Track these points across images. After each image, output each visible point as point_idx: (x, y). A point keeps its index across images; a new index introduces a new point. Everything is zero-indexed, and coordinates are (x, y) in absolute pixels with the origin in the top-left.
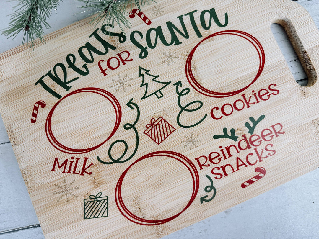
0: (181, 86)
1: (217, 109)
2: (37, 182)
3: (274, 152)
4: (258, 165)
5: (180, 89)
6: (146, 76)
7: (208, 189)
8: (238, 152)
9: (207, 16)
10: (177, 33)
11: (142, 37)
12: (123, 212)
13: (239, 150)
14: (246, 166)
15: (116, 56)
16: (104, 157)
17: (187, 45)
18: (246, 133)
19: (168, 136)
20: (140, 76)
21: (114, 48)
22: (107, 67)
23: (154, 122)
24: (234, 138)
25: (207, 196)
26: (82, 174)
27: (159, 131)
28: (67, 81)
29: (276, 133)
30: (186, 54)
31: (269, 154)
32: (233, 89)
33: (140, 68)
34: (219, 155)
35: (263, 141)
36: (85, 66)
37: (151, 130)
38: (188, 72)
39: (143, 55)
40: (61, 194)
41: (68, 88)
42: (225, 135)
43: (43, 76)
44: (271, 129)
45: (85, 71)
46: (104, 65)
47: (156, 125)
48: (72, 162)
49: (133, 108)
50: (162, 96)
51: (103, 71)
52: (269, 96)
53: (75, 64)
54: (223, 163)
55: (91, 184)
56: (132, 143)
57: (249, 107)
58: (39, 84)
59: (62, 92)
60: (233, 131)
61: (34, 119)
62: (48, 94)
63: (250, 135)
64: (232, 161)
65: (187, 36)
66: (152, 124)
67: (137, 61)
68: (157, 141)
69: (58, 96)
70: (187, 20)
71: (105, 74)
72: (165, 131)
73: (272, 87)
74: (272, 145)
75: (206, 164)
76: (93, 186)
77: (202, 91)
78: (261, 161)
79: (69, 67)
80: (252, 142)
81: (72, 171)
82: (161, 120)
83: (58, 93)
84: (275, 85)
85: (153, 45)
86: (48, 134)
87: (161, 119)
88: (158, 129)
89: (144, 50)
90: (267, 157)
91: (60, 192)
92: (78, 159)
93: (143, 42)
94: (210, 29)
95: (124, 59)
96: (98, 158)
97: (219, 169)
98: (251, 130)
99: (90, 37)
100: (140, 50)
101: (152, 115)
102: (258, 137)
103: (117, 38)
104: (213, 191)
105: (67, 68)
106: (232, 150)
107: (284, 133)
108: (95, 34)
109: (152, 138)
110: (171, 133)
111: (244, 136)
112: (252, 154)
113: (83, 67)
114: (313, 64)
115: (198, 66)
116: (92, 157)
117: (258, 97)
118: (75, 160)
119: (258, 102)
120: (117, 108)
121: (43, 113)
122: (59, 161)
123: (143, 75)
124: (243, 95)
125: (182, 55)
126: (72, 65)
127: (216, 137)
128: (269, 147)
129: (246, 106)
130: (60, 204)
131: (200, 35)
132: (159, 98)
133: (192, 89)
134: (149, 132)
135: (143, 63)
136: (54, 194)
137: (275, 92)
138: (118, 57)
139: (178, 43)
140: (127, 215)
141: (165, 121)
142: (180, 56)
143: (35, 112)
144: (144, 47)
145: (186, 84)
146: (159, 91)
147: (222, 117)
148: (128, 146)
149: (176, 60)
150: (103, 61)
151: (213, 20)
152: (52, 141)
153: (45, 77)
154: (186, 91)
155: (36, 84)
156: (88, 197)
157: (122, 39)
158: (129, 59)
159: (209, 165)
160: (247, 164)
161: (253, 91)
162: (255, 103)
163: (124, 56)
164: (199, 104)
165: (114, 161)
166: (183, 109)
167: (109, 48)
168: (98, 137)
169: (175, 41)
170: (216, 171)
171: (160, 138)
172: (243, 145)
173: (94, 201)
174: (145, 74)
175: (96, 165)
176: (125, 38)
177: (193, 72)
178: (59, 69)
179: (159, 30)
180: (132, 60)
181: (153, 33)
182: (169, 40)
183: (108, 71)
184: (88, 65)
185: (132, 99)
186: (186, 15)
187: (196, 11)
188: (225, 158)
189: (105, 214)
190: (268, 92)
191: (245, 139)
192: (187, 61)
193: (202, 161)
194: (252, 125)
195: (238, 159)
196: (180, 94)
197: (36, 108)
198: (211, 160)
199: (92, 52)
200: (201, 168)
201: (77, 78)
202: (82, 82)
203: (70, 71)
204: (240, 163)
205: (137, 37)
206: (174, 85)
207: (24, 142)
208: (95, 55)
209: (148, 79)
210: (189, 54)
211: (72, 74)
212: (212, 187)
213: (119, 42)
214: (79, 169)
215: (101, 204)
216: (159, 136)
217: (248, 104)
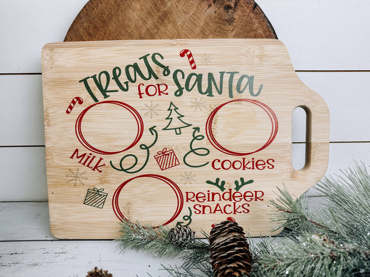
0: (199, 131)
1: (219, 161)
2: (55, 161)
3: (248, 211)
4: (232, 216)
5: (197, 134)
6: (173, 112)
7: (186, 218)
8: (220, 200)
9: (245, 80)
10: (213, 86)
11: (183, 78)
12: (115, 210)
13: (222, 199)
14: (222, 213)
15: (156, 85)
16: (116, 163)
17: (217, 99)
18: (233, 189)
19: (172, 166)
20: (168, 110)
21: (156, 78)
22: (145, 92)
23: (165, 152)
24: (222, 188)
25: (183, 223)
26: (94, 170)
27: (166, 160)
28: (107, 90)
29: (256, 198)
30: (213, 107)
31: (244, 211)
32: (238, 150)
33: (171, 103)
34: (205, 197)
35: (243, 199)
36: (127, 83)
37: (161, 157)
38: (208, 122)
39: (178, 93)
40: (72, 178)
41: (106, 96)
42: (216, 184)
43: (89, 77)
44: (254, 193)
45: (126, 88)
46: (143, 89)
47: (166, 155)
48: (89, 157)
49: (153, 134)
50: (180, 133)
51: (140, 94)
52: (264, 167)
53: (119, 78)
54: (206, 203)
55: (98, 180)
56: (141, 161)
57: (244, 169)
58: (83, 83)
59: (100, 98)
60: (223, 183)
61: (69, 110)
62: (88, 94)
63: (235, 191)
64: (213, 205)
65: (220, 93)
66: (163, 153)
67: (171, 97)
68: (162, 168)
69: (96, 100)
70: (226, 78)
71: (141, 97)
72: (171, 162)
73: (270, 162)
74: (249, 206)
75: (192, 199)
76: (99, 182)
77: (213, 142)
78: (235, 213)
79: (113, 79)
80: (234, 197)
81: (86, 164)
82: (171, 153)
83: (96, 97)
84: (273, 161)
85: (190, 88)
86: (77, 128)
87: (172, 151)
88: (166, 158)
89: (180, 89)
90: (241, 212)
91: (71, 177)
92: (94, 157)
93: (183, 83)
94: (242, 94)
95: (161, 90)
96: (111, 162)
97: (200, 206)
98: (238, 188)
99: (140, 59)
100: (177, 88)
101: (166, 145)
102: (240, 195)
103: (162, 70)
104: (189, 221)
105: (111, 79)
106: (216, 197)
107: (262, 200)
108: (145, 58)
109: (158, 163)
110: (175, 165)
111: (230, 190)
112: (230, 206)
113: (125, 83)
114: (312, 156)
115: (218, 121)
116: (106, 159)
117: (255, 164)
118: (92, 156)
119: (253, 168)
120: (140, 129)
121: (78, 109)
122: (79, 152)
123: (171, 110)
124: (244, 159)
125: (210, 106)
126: (116, 78)
127: (208, 182)
128: (246, 206)
129: (242, 168)
130: (68, 185)
131: (231, 96)
132: (177, 134)
133: (206, 137)
134: (158, 158)
135: (176, 100)
136: (66, 176)
137: (271, 167)
138: (157, 87)
139: (211, 95)
140: (117, 213)
141: (174, 154)
142: (208, 107)
143: (72, 105)
144: (182, 87)
145: (203, 132)
146: (179, 128)
147: (220, 169)
148: (138, 162)
149: (203, 109)
150: (143, 85)
151: (248, 87)
152: (78, 135)
153: (90, 79)
154: (201, 137)
155: (80, 82)
156: (92, 188)
157: (166, 73)
158: (165, 92)
159: (194, 201)
160: (223, 212)
161: (253, 159)
162: (250, 168)
163: (162, 88)
164: (207, 152)
165: (123, 170)
166: (193, 151)
167: (152, 76)
168: (117, 146)
169: (209, 92)
170: (197, 207)
171: (165, 166)
172: (227, 196)
173: (96, 193)
174: (173, 110)
175: (107, 167)
176: (169, 72)
177: (212, 124)
178: (104, 76)
179: (199, 78)
180: (167, 94)
181: (194, 78)
182: (204, 90)
183: (145, 95)
184: (130, 83)
185: (155, 127)
186: (227, 73)
187: (238, 72)
188: (209, 201)
189: (101, 206)
190: (265, 164)
191: (230, 193)
192: (212, 113)
193: (190, 196)
194: (240, 184)
195: (218, 205)
196: (195, 138)
197: (74, 102)
198: (197, 198)
199: (137, 73)
200: (187, 201)
201: (117, 91)
202: (120, 96)
203: (113, 82)
204: (218, 208)
205: (179, 75)
206: (193, 128)
207: (55, 126)
208: (138, 76)
209: (174, 115)
210: (215, 108)
211: (113, 85)
212: (189, 217)
213: (162, 74)
214: (93, 164)
215: (100, 197)
216: (165, 164)
217: (244, 167)
